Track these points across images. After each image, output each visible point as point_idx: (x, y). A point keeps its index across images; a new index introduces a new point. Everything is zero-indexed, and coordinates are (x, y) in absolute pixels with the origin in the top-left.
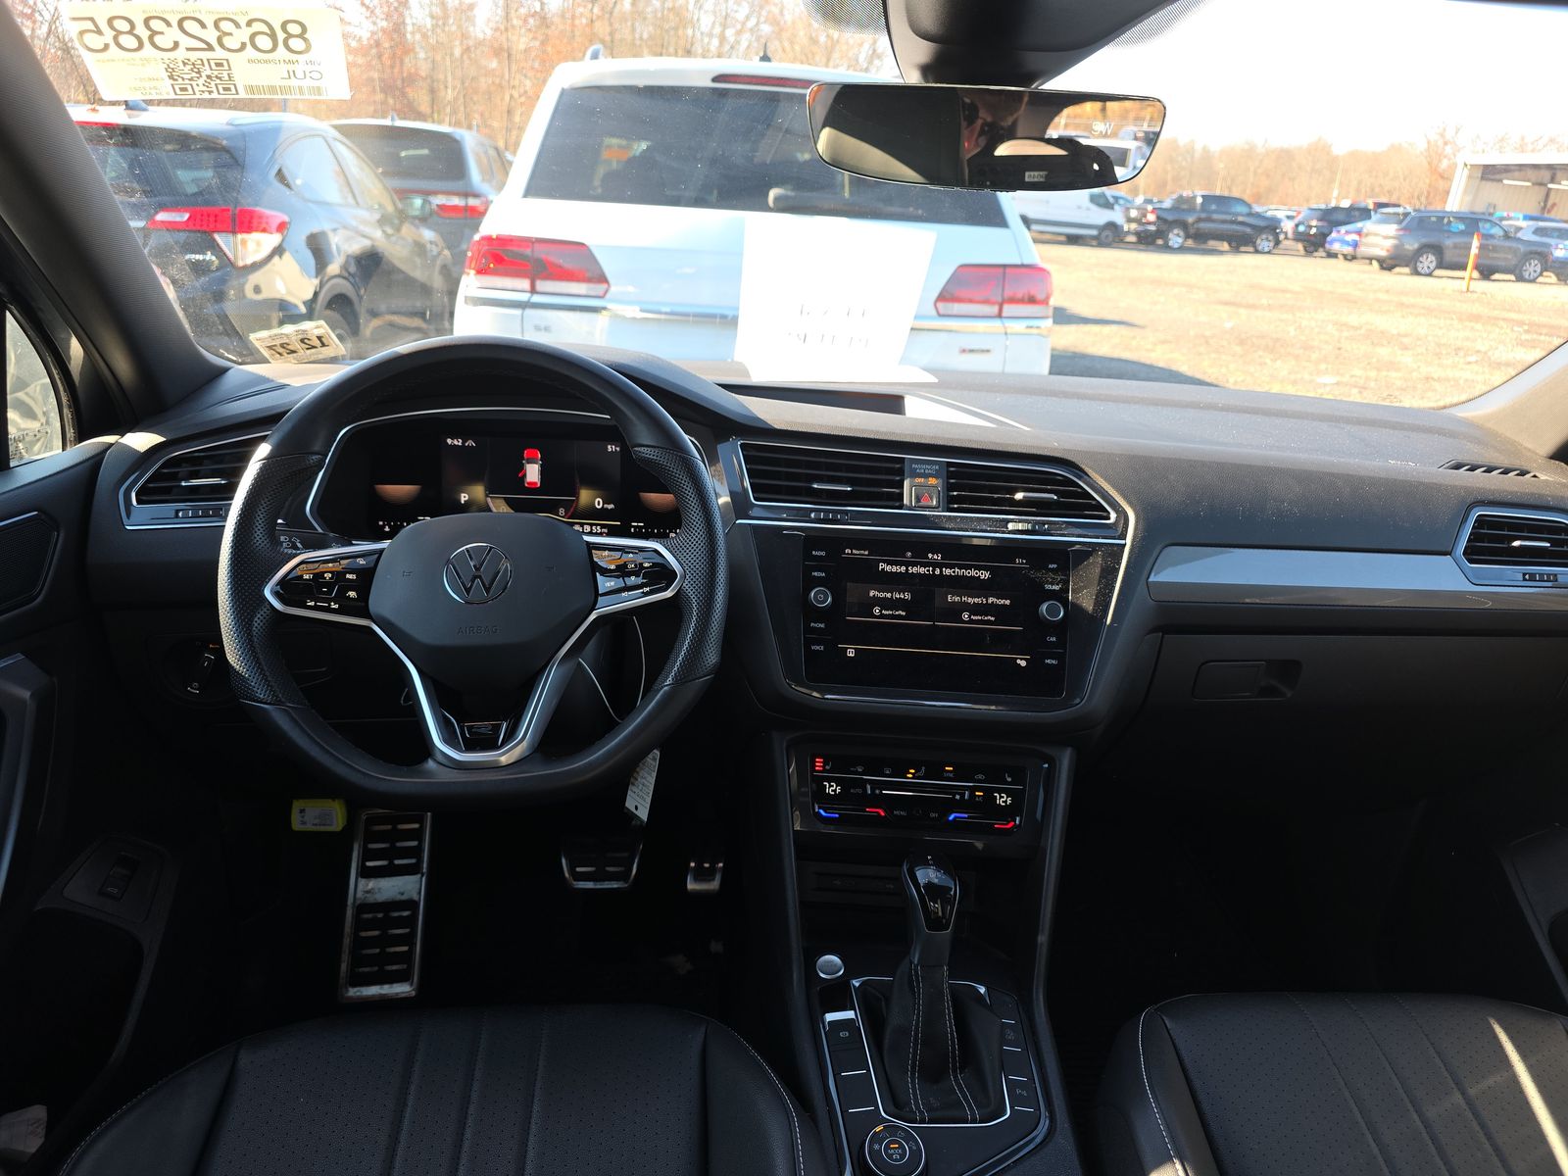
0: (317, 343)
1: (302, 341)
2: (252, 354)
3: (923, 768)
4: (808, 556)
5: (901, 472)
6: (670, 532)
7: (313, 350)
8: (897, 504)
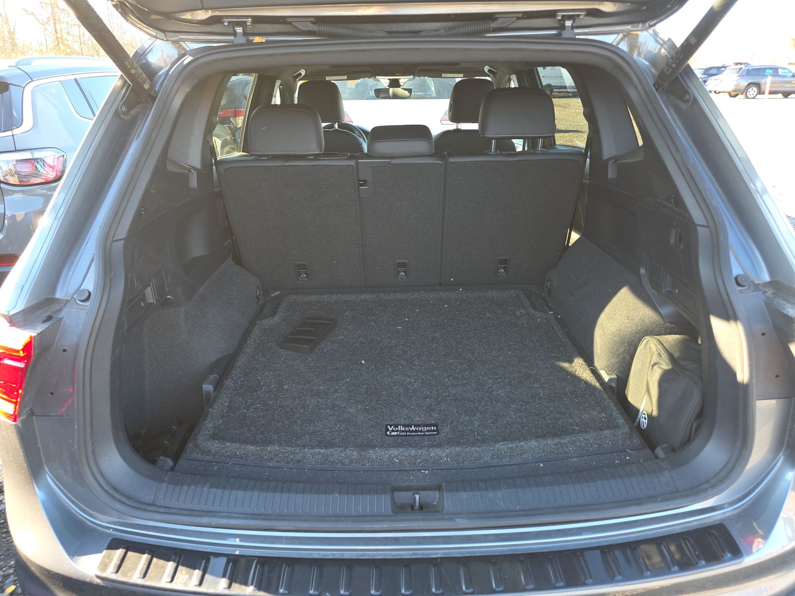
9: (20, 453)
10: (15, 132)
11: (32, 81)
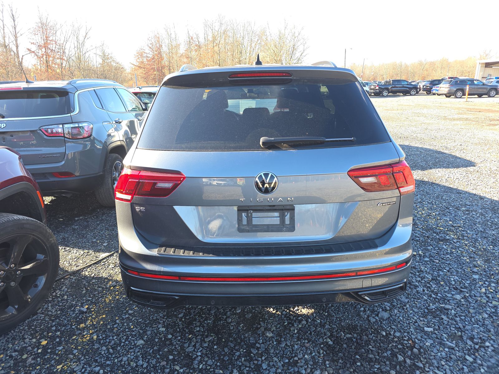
9: (131, 219)
10: (72, 114)
11: (77, 91)
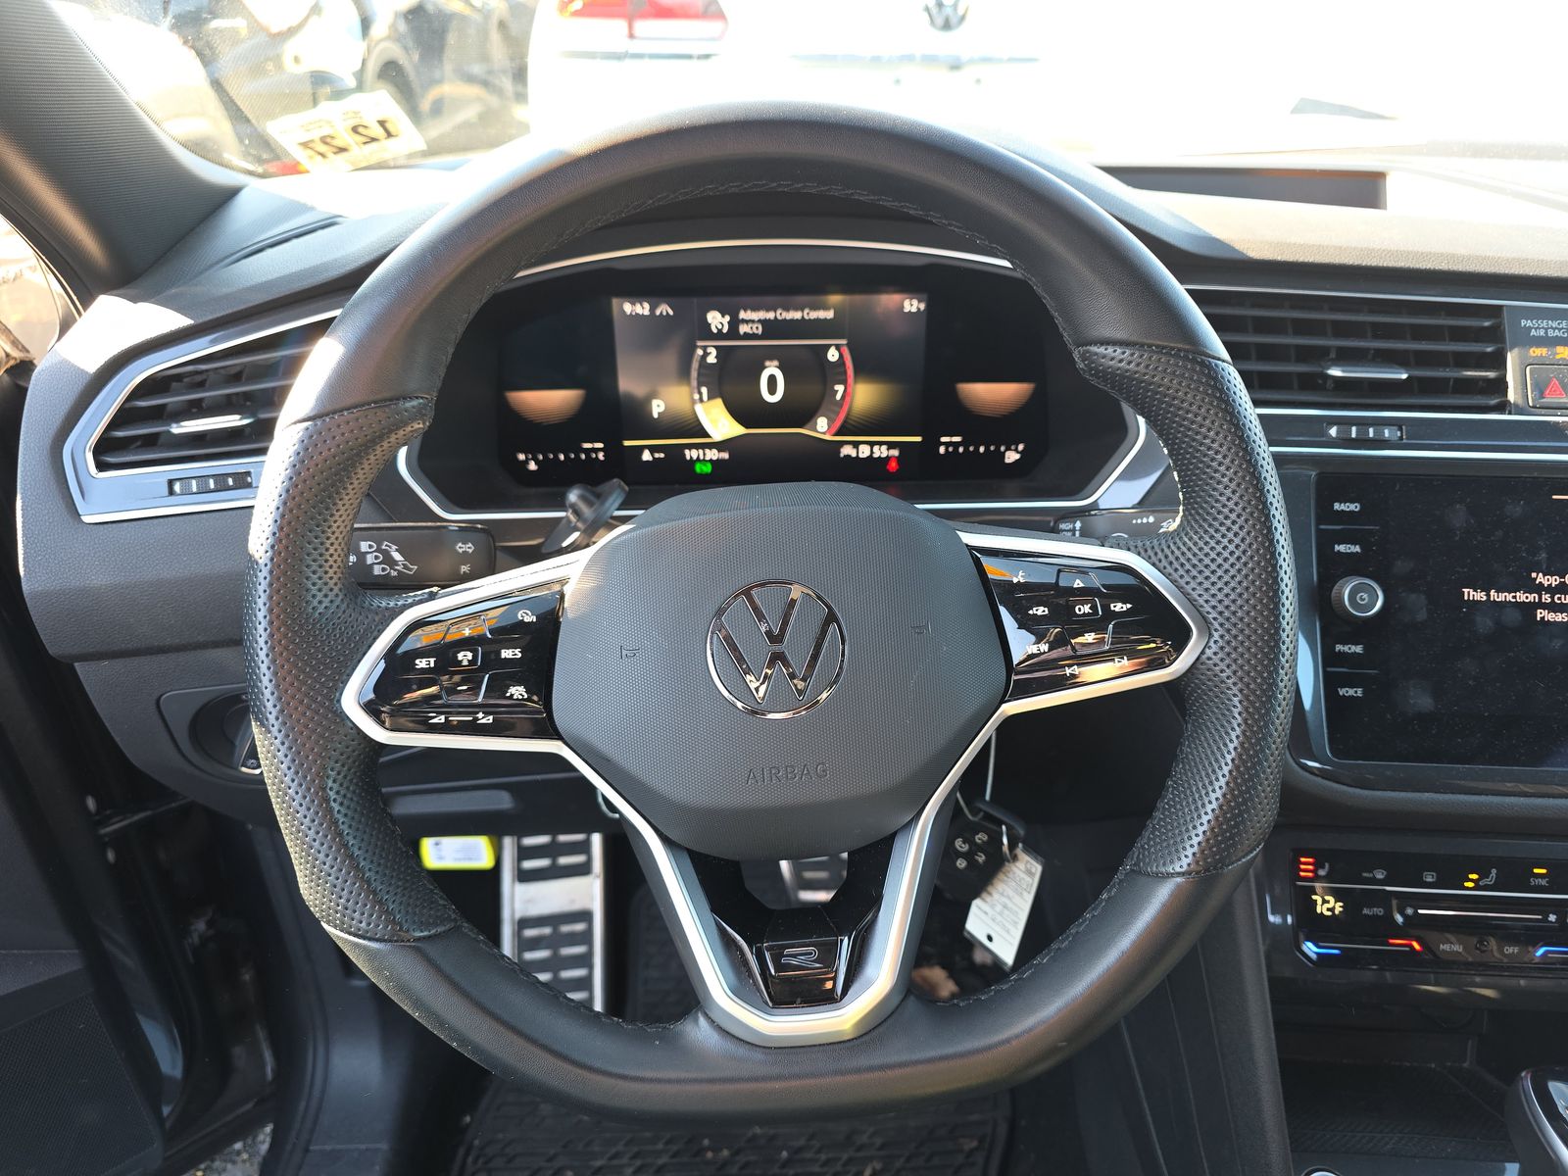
0: (378, 132)
1: (355, 129)
2: (277, 158)
3: (1494, 871)
4: (1325, 514)
5: (1495, 335)
6: (1008, 449)
7: (374, 145)
8: (1493, 402)
